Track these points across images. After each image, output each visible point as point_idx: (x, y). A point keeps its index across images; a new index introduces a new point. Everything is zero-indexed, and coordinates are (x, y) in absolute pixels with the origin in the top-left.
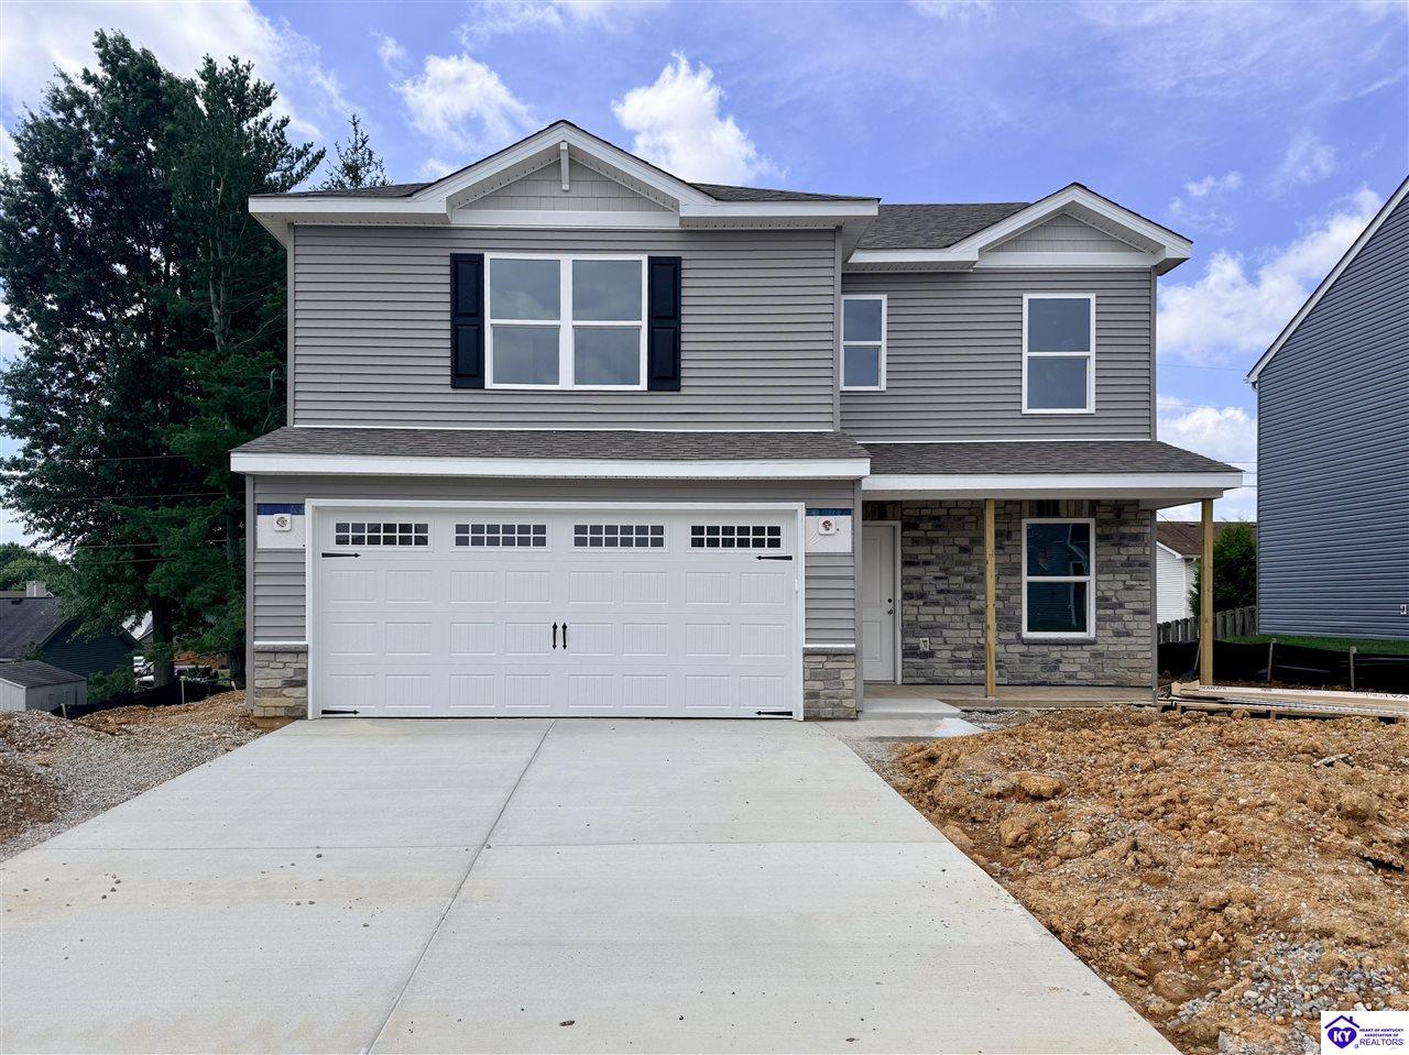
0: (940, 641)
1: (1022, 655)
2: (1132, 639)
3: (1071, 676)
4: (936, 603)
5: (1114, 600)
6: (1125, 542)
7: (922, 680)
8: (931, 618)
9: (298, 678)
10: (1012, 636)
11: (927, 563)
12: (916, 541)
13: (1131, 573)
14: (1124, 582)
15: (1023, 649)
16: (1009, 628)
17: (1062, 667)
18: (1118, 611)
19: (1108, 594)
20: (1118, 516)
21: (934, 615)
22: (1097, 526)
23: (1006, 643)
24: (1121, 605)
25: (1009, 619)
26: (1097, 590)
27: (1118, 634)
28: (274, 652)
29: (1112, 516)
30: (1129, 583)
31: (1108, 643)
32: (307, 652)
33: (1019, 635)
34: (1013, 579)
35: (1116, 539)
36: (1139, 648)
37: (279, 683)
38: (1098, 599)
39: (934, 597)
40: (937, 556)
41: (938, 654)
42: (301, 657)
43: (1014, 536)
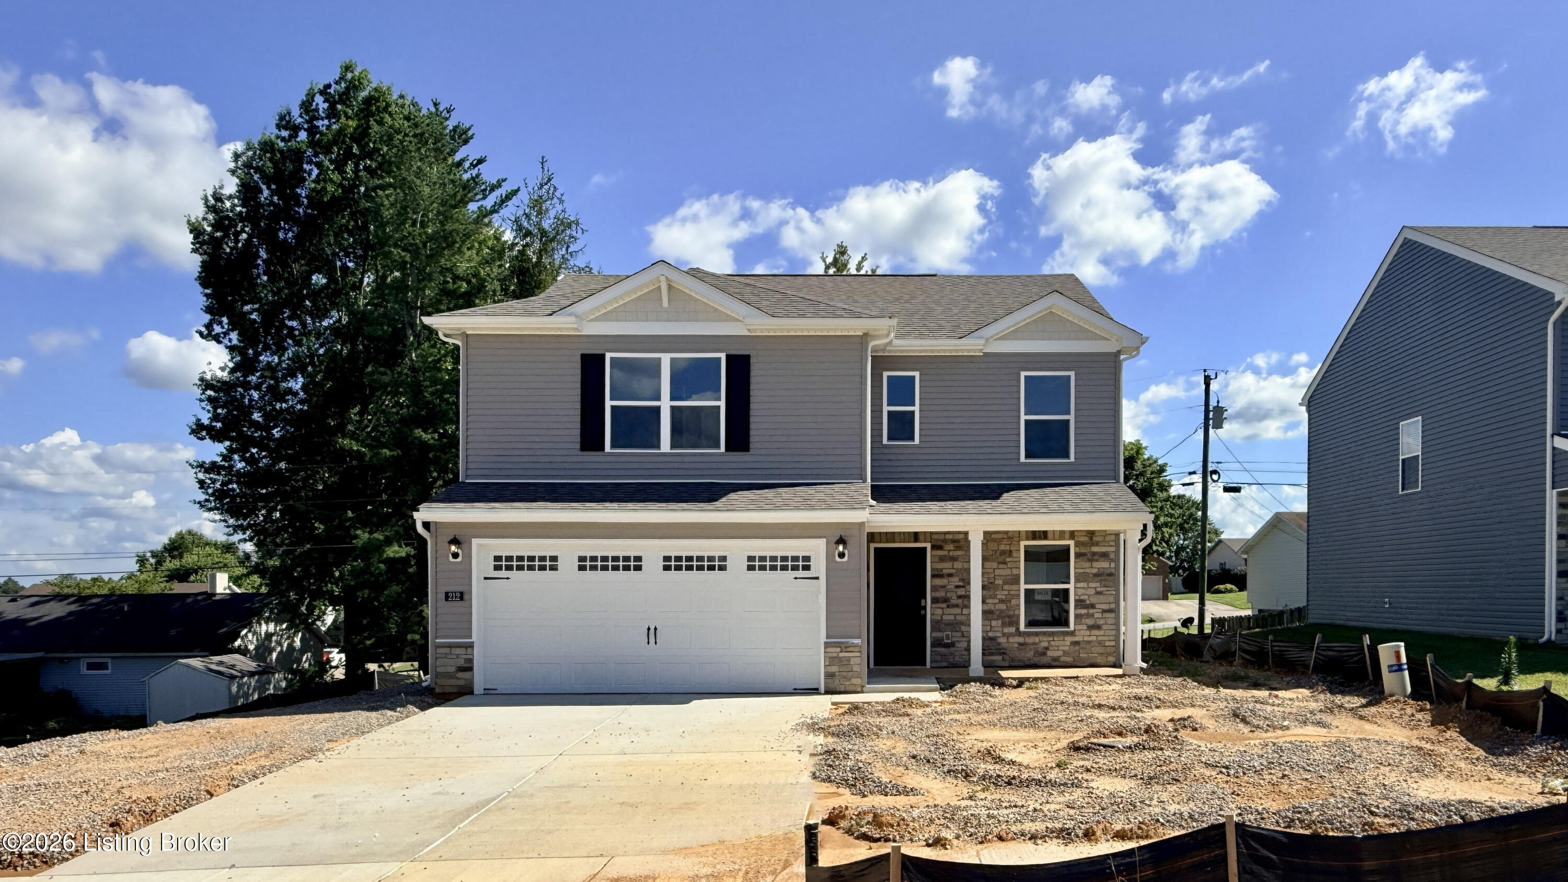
0: (959, 634)
1: (1020, 644)
2: (1102, 632)
3: (1056, 659)
4: (957, 606)
5: (1088, 602)
6: (1096, 557)
7: (945, 664)
8: (952, 617)
9: (467, 665)
10: (1013, 630)
11: (950, 575)
12: (942, 559)
13: (1100, 581)
14: (1095, 588)
15: (1021, 640)
16: (1010, 624)
17: (1049, 653)
18: (1091, 611)
19: (1082, 597)
20: (1091, 539)
21: (955, 615)
22: (1076, 546)
23: (1008, 635)
24: (1092, 606)
25: (1009, 617)
26: (1075, 595)
27: (1091, 628)
28: (450, 646)
29: (1086, 539)
30: (1099, 589)
31: (1083, 635)
32: (473, 647)
33: (1018, 629)
34: (1015, 587)
35: (1089, 556)
36: (1106, 638)
37: (452, 669)
38: (1076, 601)
39: (954, 601)
40: (957, 569)
41: (957, 645)
42: (469, 650)
43: (1014, 555)
